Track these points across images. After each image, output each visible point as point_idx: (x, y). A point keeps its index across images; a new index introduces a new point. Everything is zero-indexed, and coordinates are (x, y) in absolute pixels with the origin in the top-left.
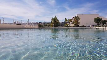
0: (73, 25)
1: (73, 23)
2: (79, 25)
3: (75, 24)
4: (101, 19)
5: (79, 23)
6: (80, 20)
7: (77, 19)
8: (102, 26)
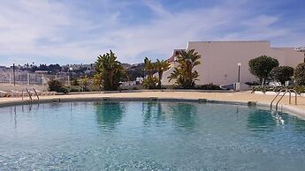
0: (174, 82)
1: (173, 76)
2: (197, 83)
3: (181, 80)
4: (275, 63)
5: (196, 74)
6: (198, 63)
7: (187, 59)
8: (277, 90)
